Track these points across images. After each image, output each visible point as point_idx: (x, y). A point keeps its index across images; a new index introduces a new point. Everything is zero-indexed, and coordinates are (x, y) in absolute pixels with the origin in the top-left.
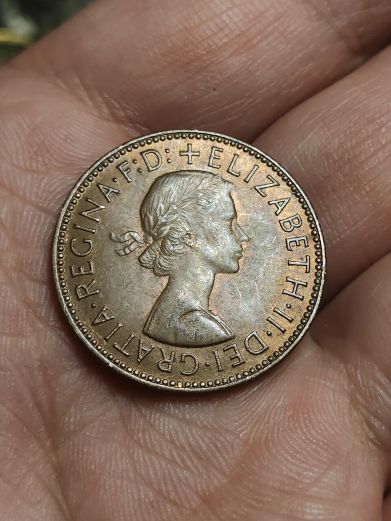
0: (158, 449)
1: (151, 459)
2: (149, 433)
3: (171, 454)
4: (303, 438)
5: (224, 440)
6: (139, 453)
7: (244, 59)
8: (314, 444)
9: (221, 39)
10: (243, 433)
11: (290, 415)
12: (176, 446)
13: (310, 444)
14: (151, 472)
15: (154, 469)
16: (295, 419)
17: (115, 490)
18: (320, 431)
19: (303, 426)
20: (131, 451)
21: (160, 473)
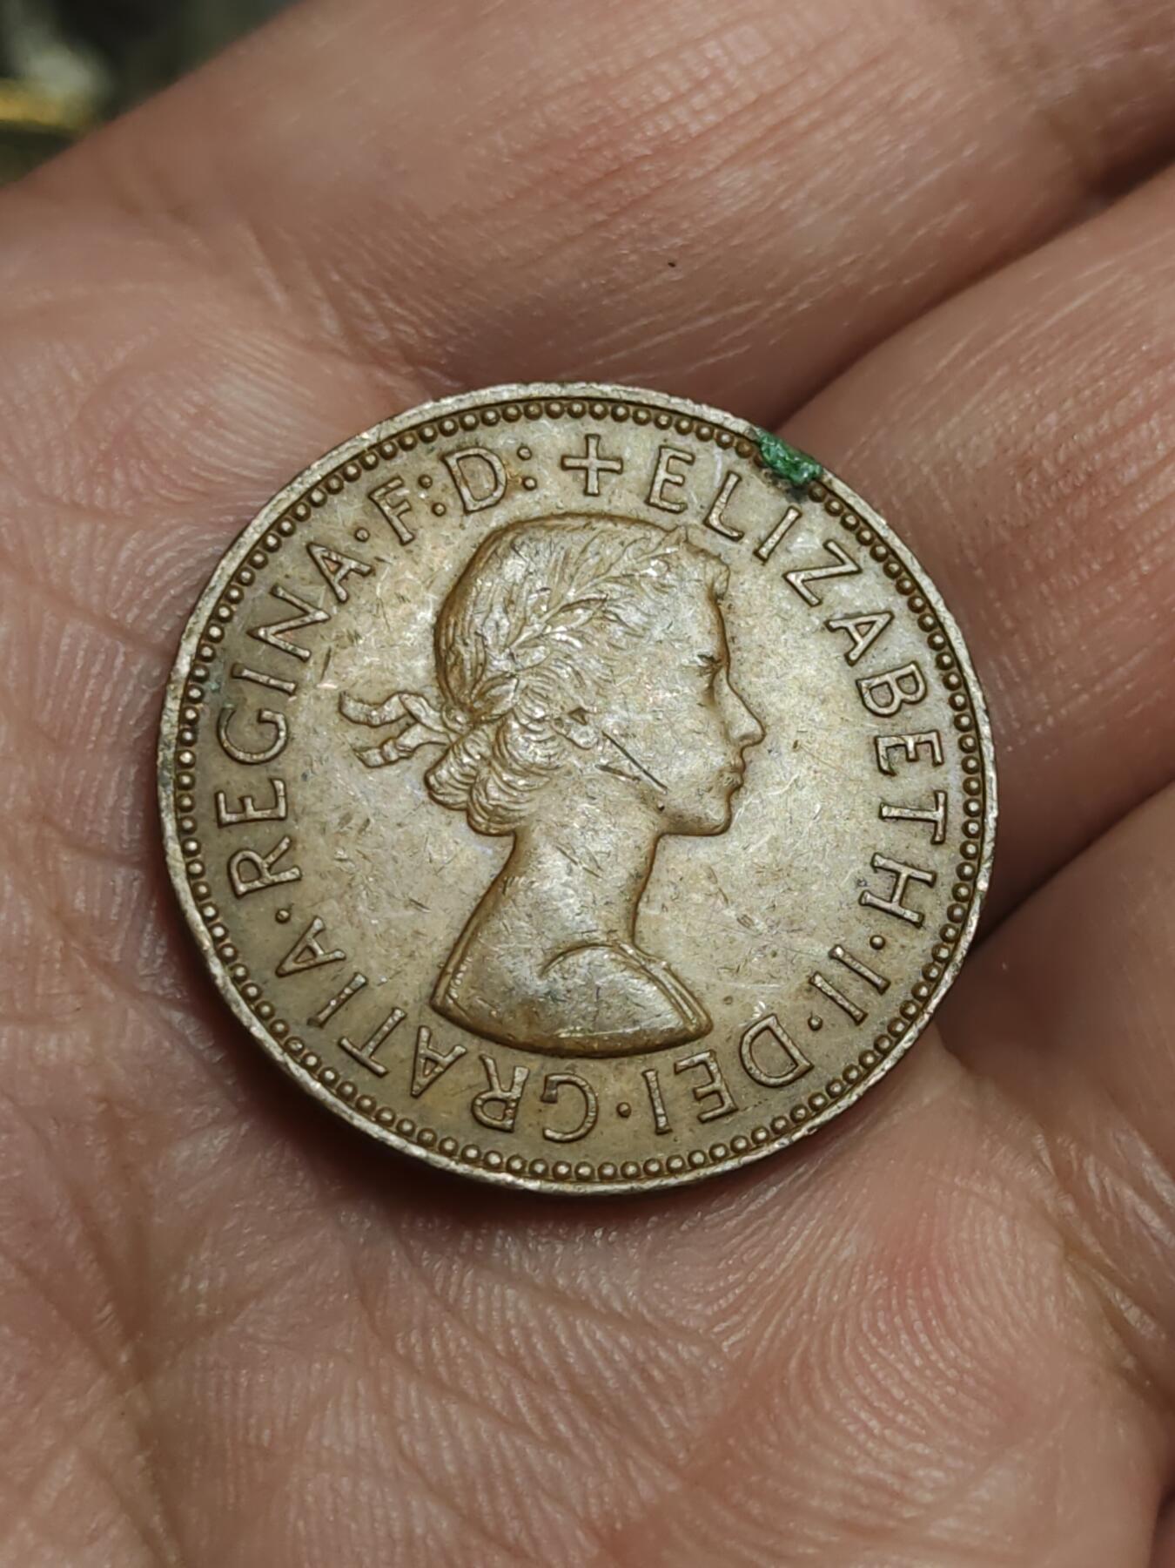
0: (468, 1386)
1: (445, 1414)
2: (442, 1336)
3: (510, 1400)
4: (918, 1362)
5: (672, 1361)
6: (409, 1394)
7: (767, 177)
8: (949, 1382)
9: (696, 114)
10: (733, 1339)
11: (880, 1289)
12: (525, 1375)
13: (938, 1383)
14: (447, 1455)
15: (456, 1444)
16: (894, 1302)
17: (335, 1511)
18: (968, 1344)
19: (918, 1325)
20: (385, 1389)
21: (473, 1460)
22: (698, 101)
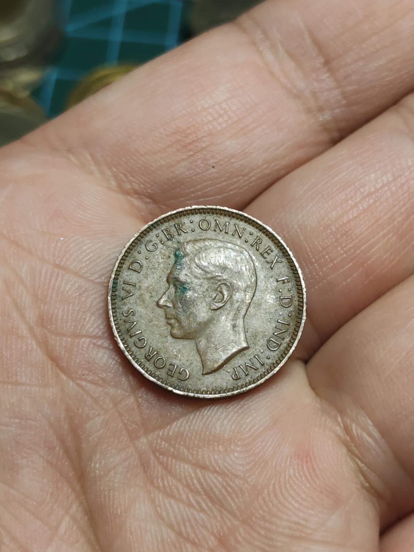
0: (176, 494)
1: (170, 503)
2: (168, 479)
3: (188, 498)
6: (160, 497)
7: (241, 142)
10: (252, 478)
12: (192, 491)
14: (171, 515)
20: (152, 495)
21: (179, 516)
22: (220, 120)
